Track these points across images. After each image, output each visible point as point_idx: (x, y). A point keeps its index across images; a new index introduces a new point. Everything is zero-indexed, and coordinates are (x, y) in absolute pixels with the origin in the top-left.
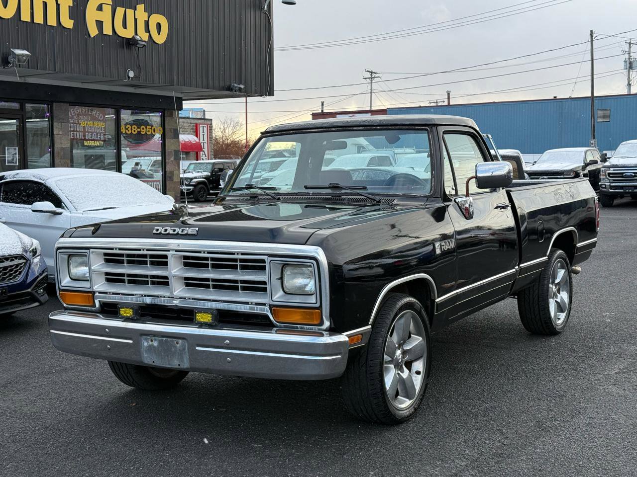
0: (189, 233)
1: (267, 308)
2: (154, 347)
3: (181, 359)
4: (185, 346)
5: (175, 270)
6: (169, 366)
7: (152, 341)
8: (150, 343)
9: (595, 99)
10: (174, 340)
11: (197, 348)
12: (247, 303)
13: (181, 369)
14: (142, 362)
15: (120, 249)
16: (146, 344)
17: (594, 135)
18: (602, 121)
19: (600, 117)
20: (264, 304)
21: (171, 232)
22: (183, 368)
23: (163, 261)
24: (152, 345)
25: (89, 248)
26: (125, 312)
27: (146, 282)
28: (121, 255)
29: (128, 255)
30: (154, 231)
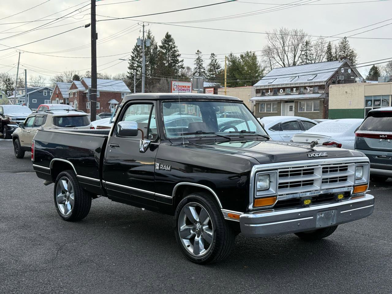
0: (325, 155)
1: (352, 187)
3: (333, 220)
4: (335, 213)
6: (327, 226)
7: (321, 214)
8: (320, 216)
10: (331, 211)
11: (341, 212)
13: (333, 225)
14: (315, 228)
15: (293, 168)
16: (318, 217)
21: (317, 156)
23: (310, 172)
24: (321, 216)
25: (277, 169)
26: (306, 202)
27: (299, 185)
28: (287, 172)
29: (291, 171)
30: (309, 156)
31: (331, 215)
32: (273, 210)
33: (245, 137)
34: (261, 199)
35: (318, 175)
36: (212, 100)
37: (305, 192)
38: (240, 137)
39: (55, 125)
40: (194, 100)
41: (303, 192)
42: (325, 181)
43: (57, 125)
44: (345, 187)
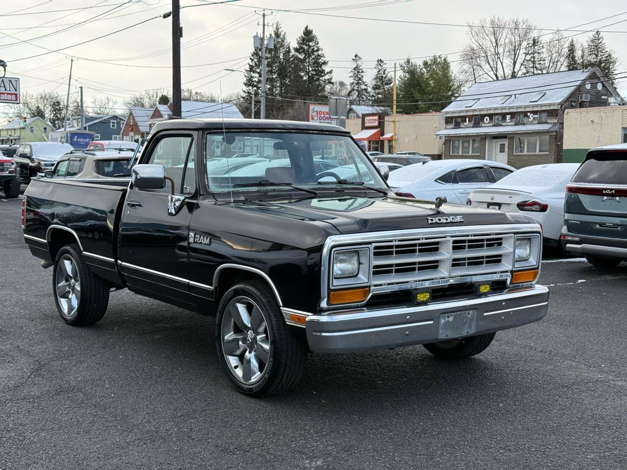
0: (458, 220)
1: (510, 274)
2: (450, 322)
3: (470, 328)
6: (459, 336)
7: (448, 317)
8: (447, 319)
10: (466, 312)
11: (485, 314)
13: (469, 335)
15: (399, 240)
16: (443, 321)
20: (507, 272)
21: (445, 221)
23: (432, 247)
24: (448, 321)
25: (370, 243)
26: (421, 297)
27: (413, 269)
28: (391, 247)
29: (397, 246)
30: (430, 222)
31: (467, 318)
32: (364, 310)
33: (345, 191)
34: (341, 292)
35: (446, 254)
36: (293, 131)
37: (422, 281)
38: (336, 191)
39: (98, 172)
40: (263, 130)
41: (419, 281)
42: (457, 263)
43: (101, 172)
44: (495, 273)
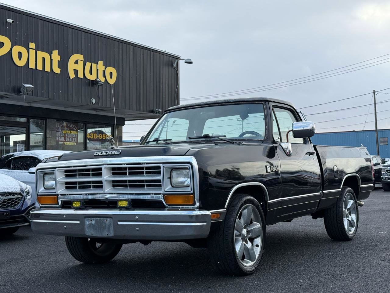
0: (116, 153)
1: (161, 196)
2: (93, 224)
3: (109, 231)
4: (111, 222)
5: (106, 176)
6: (101, 236)
7: (91, 221)
9: (378, 131)
10: (105, 219)
11: (119, 223)
12: (149, 194)
13: (109, 237)
14: (85, 235)
15: (74, 167)
16: (87, 223)
17: (379, 153)
18: (383, 144)
19: (382, 142)
20: (160, 194)
21: (105, 154)
22: (110, 237)
23: (100, 172)
25: (56, 168)
26: (76, 204)
30: (95, 154)
31: (105, 223)
34: (43, 197)
